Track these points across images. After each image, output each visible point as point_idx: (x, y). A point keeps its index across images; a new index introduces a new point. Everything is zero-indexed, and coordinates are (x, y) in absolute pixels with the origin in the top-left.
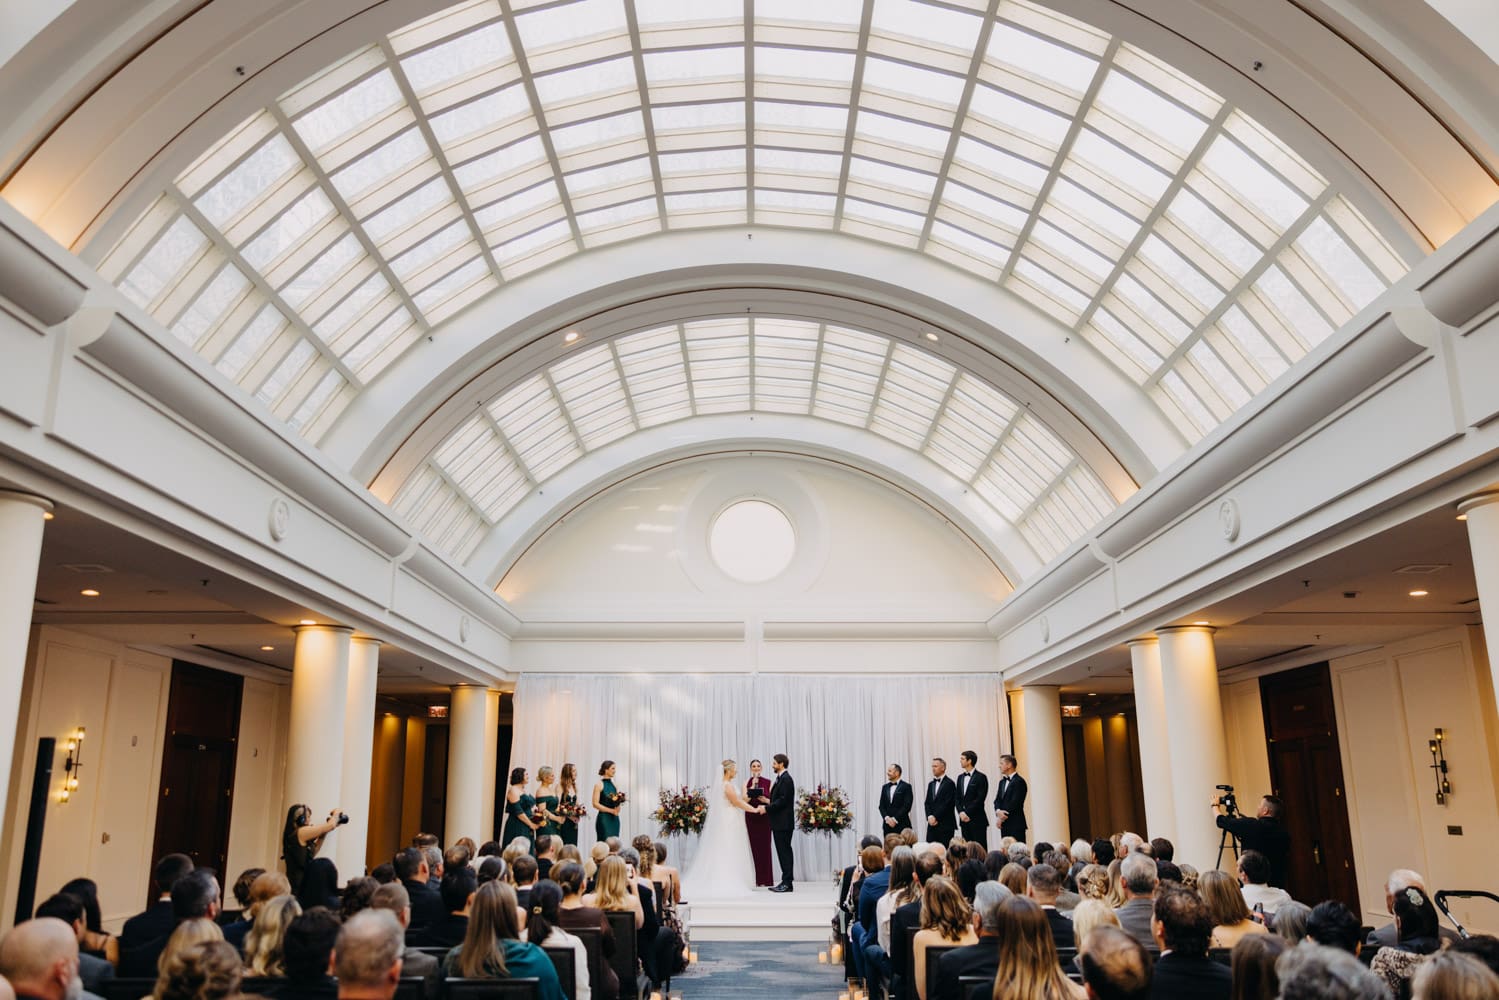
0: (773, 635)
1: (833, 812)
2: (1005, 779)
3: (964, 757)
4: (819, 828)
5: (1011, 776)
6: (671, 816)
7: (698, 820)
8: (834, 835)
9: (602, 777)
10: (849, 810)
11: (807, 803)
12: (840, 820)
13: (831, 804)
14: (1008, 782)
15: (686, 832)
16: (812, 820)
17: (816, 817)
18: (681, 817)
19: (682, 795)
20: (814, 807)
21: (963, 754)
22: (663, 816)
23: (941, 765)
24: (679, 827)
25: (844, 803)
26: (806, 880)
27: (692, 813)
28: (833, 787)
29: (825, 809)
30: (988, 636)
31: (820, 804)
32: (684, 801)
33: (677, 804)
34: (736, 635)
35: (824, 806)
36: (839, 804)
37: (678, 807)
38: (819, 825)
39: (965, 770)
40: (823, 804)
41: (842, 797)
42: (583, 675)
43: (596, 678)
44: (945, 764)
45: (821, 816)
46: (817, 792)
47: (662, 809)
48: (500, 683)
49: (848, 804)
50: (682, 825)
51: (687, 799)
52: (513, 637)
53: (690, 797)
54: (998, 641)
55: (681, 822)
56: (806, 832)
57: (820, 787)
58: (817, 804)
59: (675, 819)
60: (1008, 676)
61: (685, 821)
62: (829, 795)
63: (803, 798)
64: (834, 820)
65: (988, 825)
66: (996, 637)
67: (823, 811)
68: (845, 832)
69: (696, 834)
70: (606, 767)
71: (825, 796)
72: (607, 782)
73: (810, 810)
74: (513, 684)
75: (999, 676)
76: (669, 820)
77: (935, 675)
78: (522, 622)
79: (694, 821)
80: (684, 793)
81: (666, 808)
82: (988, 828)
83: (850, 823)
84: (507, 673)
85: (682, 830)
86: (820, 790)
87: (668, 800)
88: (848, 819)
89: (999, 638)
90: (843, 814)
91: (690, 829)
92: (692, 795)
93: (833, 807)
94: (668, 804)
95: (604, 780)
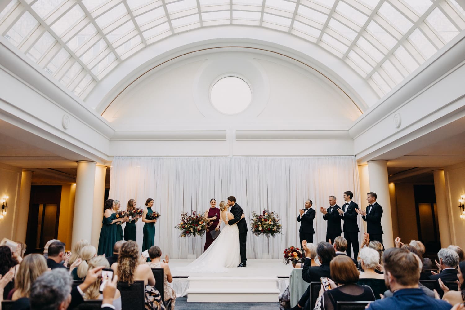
0: (240, 137)
1: (271, 224)
2: (370, 206)
3: (345, 194)
4: (264, 233)
5: (373, 204)
6: (186, 226)
7: (200, 229)
8: (271, 236)
9: (147, 207)
10: (280, 223)
11: (257, 220)
12: (275, 228)
13: (270, 220)
14: (371, 208)
15: (195, 235)
16: (260, 229)
17: (262, 227)
18: (191, 227)
19: (192, 216)
20: (261, 222)
21: (345, 193)
22: (182, 227)
23: (333, 199)
24: (190, 232)
25: (277, 220)
26: (256, 259)
27: (198, 225)
28: (270, 212)
29: (267, 223)
30: (349, 137)
31: (264, 220)
32: (194, 219)
33: (190, 220)
34: (222, 138)
35: (267, 221)
36: (274, 220)
37: (190, 222)
38: (264, 231)
39: (346, 202)
40: (266, 220)
41: (275, 217)
42: (146, 157)
43: (152, 159)
44: (336, 198)
45: (265, 226)
46: (262, 214)
47: (182, 223)
48: (105, 162)
49: (279, 220)
50: (192, 231)
51: (195, 218)
52: (111, 139)
53: (197, 217)
54: (353, 140)
55: (192, 229)
56: (256, 235)
57: (264, 212)
58: (263, 220)
59: (189, 228)
60: (358, 157)
61: (194, 229)
62: (268, 216)
63: (255, 217)
64: (272, 229)
65: (359, 231)
66: (353, 138)
67: (266, 224)
68: (277, 235)
69: (199, 236)
70: (149, 201)
71: (266, 216)
72: (149, 209)
73: (259, 223)
74: (111, 162)
75: (354, 157)
76: (185, 228)
77: (322, 157)
78: (115, 131)
79: (198, 229)
80: (194, 215)
81: (184, 223)
82: (359, 233)
83: (280, 230)
84: (108, 156)
85: (192, 234)
86: (264, 213)
87: (185, 218)
88: (278, 228)
89: (354, 139)
90: (276, 226)
91: (196, 233)
92: (198, 216)
93: (271, 222)
94: (185, 220)
95: (148, 208)
